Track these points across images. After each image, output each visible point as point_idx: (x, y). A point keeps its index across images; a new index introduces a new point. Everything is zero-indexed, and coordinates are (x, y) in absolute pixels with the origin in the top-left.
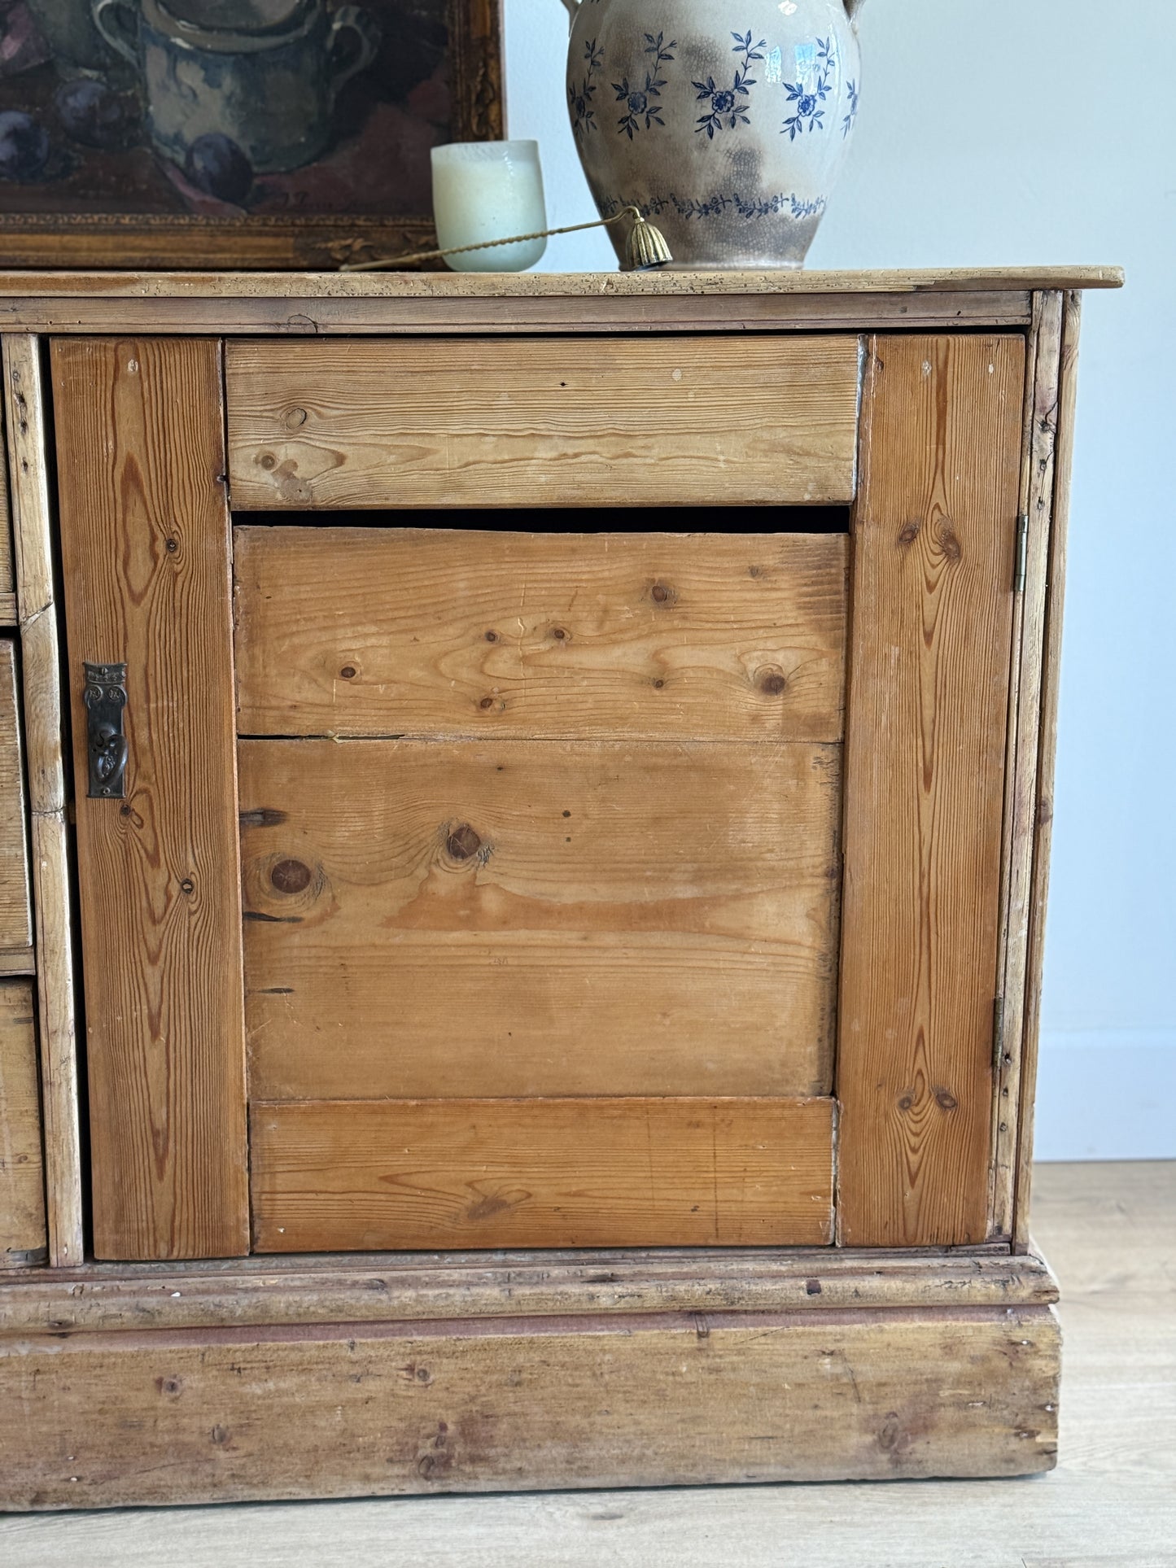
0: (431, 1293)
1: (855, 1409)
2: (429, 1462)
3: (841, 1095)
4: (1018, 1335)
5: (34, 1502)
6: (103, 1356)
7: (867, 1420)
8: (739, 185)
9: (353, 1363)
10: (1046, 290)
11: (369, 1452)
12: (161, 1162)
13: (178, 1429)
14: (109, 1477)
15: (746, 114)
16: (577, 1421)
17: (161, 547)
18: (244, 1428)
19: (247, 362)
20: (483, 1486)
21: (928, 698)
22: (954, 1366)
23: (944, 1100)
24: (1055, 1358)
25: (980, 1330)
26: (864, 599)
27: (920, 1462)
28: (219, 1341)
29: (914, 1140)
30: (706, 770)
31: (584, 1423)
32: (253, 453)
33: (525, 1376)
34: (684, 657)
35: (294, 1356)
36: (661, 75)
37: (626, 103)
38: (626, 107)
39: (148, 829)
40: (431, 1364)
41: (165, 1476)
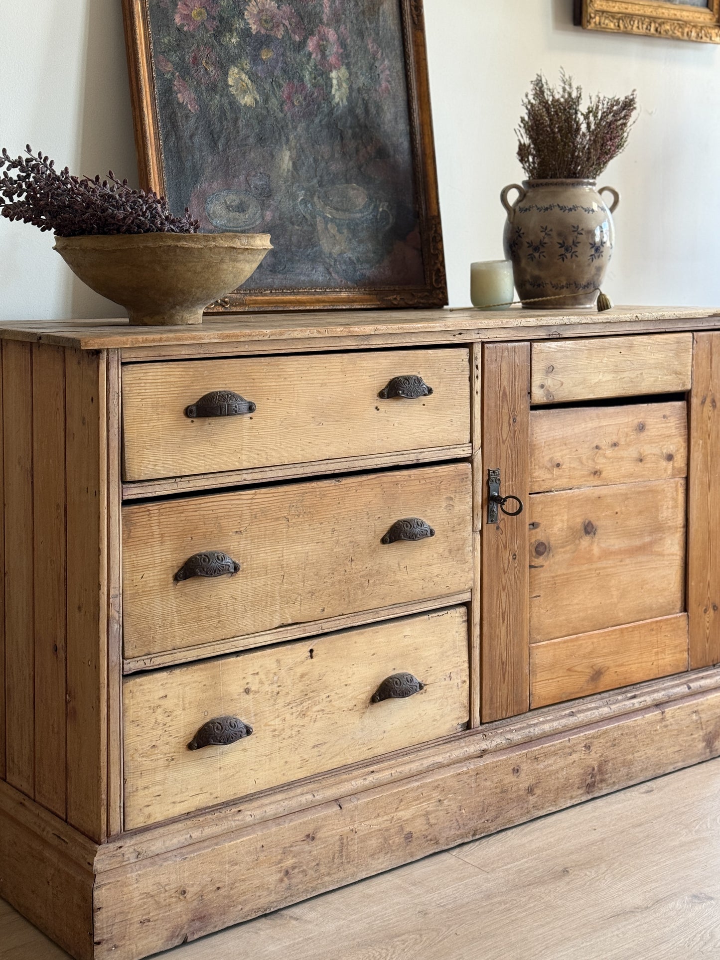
0: (589, 713)
1: (701, 733)
2: (589, 786)
3: (690, 611)
5: (474, 835)
6: (497, 762)
7: (704, 736)
9: (569, 747)
12: (504, 675)
13: (519, 790)
14: (496, 818)
15: (603, 254)
16: (630, 757)
17: (511, 421)
18: (538, 784)
19: (537, 349)
20: (604, 792)
21: (709, 458)
23: (714, 609)
26: (693, 424)
27: (717, 750)
28: (531, 747)
29: (708, 624)
30: (653, 491)
31: (632, 757)
32: (538, 383)
33: (617, 741)
34: (648, 450)
35: (553, 749)
36: (578, 241)
37: (563, 249)
38: (562, 251)
39: (504, 535)
40: (591, 743)
41: (513, 812)
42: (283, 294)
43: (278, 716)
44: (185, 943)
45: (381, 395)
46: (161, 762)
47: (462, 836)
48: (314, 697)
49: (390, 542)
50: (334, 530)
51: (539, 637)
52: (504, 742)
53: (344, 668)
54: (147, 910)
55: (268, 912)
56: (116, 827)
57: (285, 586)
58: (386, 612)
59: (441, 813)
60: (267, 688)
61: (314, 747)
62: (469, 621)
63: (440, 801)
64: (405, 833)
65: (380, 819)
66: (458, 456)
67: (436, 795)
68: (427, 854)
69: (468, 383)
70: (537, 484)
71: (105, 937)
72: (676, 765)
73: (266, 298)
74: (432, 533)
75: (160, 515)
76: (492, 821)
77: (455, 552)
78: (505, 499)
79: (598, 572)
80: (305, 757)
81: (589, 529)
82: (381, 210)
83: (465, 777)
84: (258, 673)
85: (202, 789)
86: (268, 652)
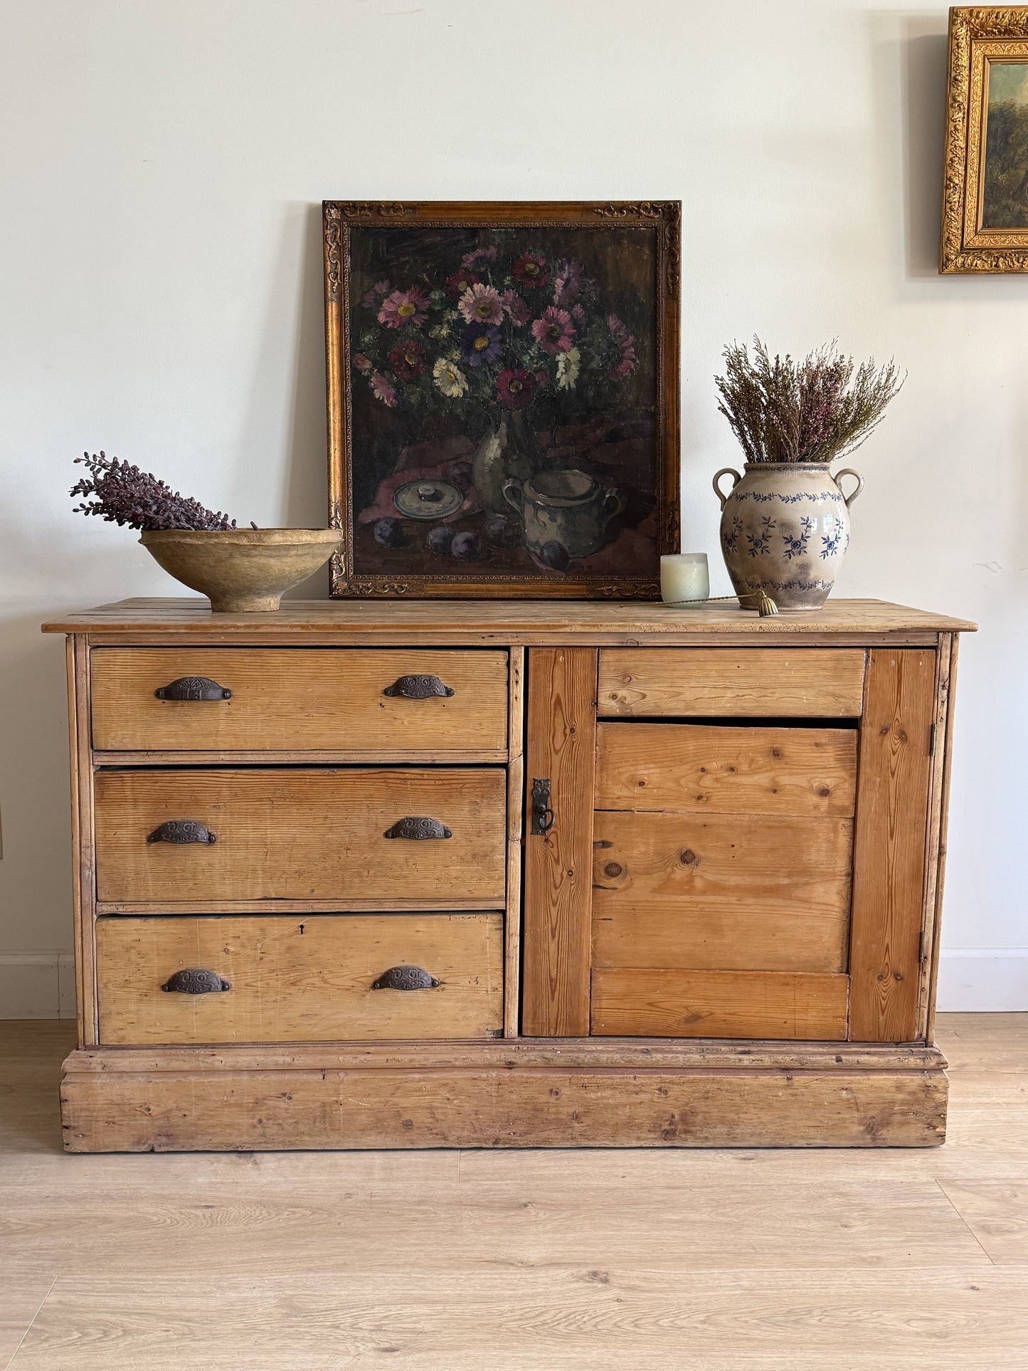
0: (669, 1056)
1: (856, 1114)
2: (666, 1132)
3: (851, 973)
4: (930, 1083)
5: (494, 1143)
6: (528, 1078)
7: (861, 1120)
8: (800, 577)
9: (635, 1086)
10: (944, 633)
11: (640, 1127)
12: (553, 992)
13: (558, 1113)
14: (527, 1133)
15: (805, 550)
16: (732, 1115)
17: (568, 731)
18: (586, 1113)
19: (607, 657)
20: (691, 1144)
21: (892, 800)
22: (901, 1096)
23: (897, 976)
24: (946, 1093)
25: (912, 1079)
26: (865, 757)
27: (884, 1139)
28: (577, 1074)
29: (884, 994)
30: (795, 829)
31: (736, 1117)
32: (608, 693)
33: (710, 1095)
34: (785, 780)
35: (609, 1082)
39: (555, 849)
40: (669, 1087)
41: (551, 1134)
43: (261, 980)
44: (152, 1151)
45: (386, 692)
46: (135, 996)
47: (479, 1140)
48: (304, 970)
49: (392, 837)
50: (326, 818)
51: (607, 963)
52: (539, 1059)
53: (341, 950)
54: (113, 1114)
55: (240, 1149)
57: (268, 863)
58: (392, 905)
59: (450, 1111)
60: (249, 952)
62: (504, 930)
63: (448, 1099)
64: (403, 1119)
65: (371, 1099)
66: (489, 762)
67: (444, 1093)
68: (433, 1146)
69: (506, 688)
70: (608, 800)
71: (72, 1124)
72: (810, 1141)
74: (447, 834)
76: (521, 1135)
77: (480, 857)
79: (700, 906)
80: (293, 1023)
81: (688, 858)
82: (607, 496)
83: (483, 1085)
84: (239, 937)
85: (177, 1027)
86: (252, 919)
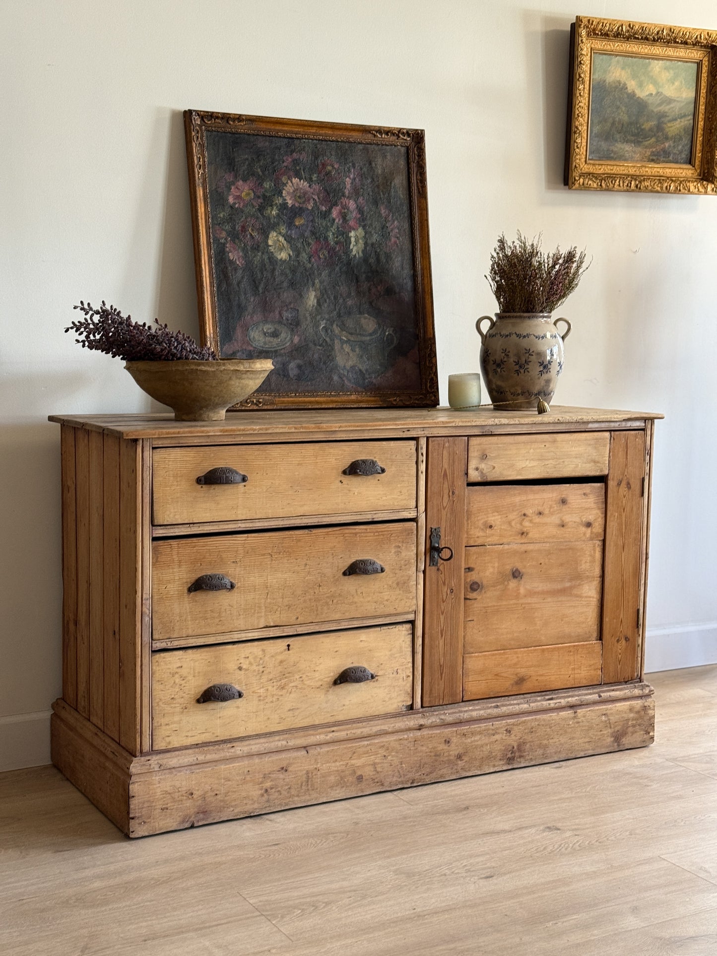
0: (511, 707)
1: (610, 730)
2: (509, 759)
3: (604, 640)
4: (646, 704)
5: (412, 783)
6: (432, 734)
7: (612, 733)
9: (493, 730)
10: (648, 420)
12: (441, 674)
13: (449, 755)
14: (431, 773)
15: (550, 370)
16: (545, 742)
17: (451, 494)
18: (465, 753)
19: (474, 441)
20: (522, 765)
21: (624, 527)
22: (632, 715)
23: (627, 639)
24: (654, 710)
25: (637, 703)
26: (610, 500)
27: (624, 745)
28: (460, 727)
29: (620, 651)
30: (573, 549)
31: (547, 742)
32: (474, 466)
33: (534, 730)
34: (568, 518)
35: (478, 729)
36: (529, 360)
37: (518, 366)
38: (517, 367)
39: (443, 574)
40: (511, 728)
41: (444, 771)
42: (305, 396)
43: (263, 687)
44: (192, 827)
45: (344, 472)
46: (178, 709)
47: (402, 783)
48: (290, 677)
49: (349, 575)
50: (306, 565)
51: (472, 650)
52: (438, 721)
53: (314, 659)
54: (166, 802)
55: (252, 815)
56: (146, 747)
57: (269, 600)
58: (347, 623)
59: (386, 765)
60: (254, 667)
61: (289, 710)
62: (413, 634)
63: (385, 756)
64: (357, 775)
65: (338, 764)
66: (406, 517)
67: (382, 752)
68: (374, 792)
69: (415, 466)
70: (472, 539)
71: (137, 815)
72: (586, 752)
73: (292, 399)
74: (382, 570)
75: (179, 548)
76: (427, 775)
77: (402, 585)
78: (442, 549)
79: (523, 606)
80: (283, 716)
81: (516, 574)
82: (387, 333)
83: (406, 742)
84: (248, 657)
85: (206, 729)
86: (256, 643)
